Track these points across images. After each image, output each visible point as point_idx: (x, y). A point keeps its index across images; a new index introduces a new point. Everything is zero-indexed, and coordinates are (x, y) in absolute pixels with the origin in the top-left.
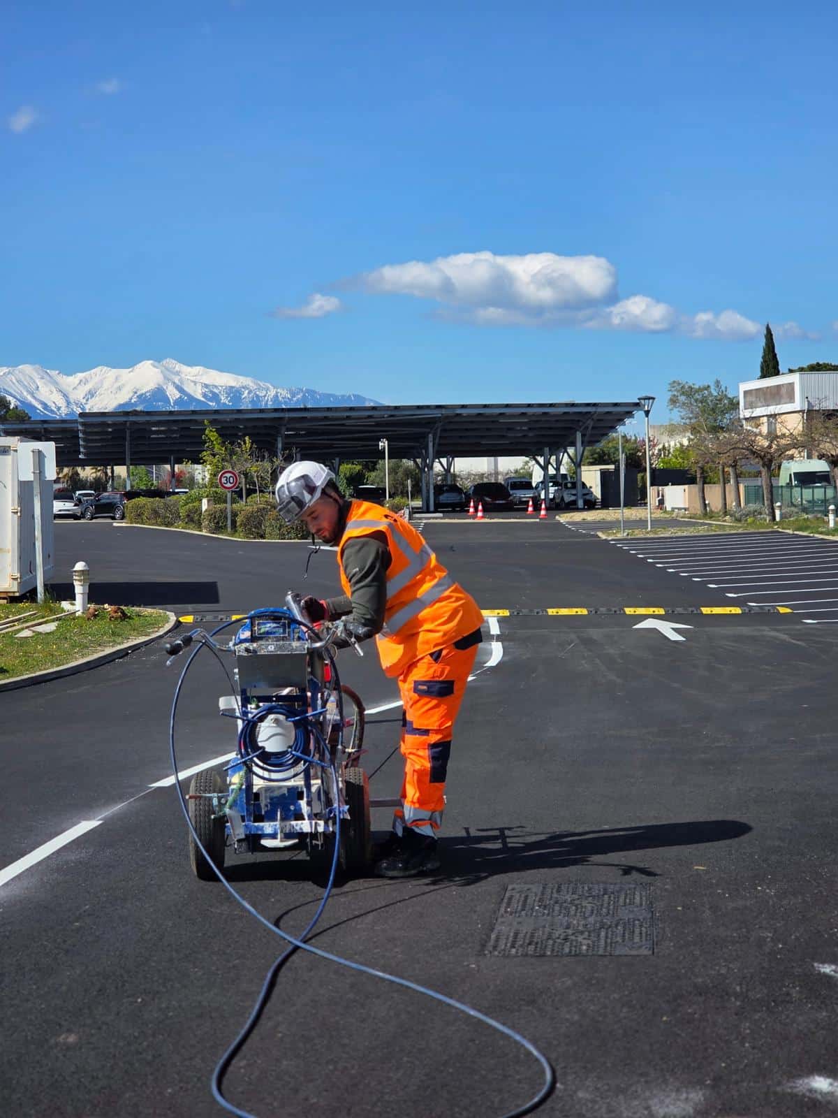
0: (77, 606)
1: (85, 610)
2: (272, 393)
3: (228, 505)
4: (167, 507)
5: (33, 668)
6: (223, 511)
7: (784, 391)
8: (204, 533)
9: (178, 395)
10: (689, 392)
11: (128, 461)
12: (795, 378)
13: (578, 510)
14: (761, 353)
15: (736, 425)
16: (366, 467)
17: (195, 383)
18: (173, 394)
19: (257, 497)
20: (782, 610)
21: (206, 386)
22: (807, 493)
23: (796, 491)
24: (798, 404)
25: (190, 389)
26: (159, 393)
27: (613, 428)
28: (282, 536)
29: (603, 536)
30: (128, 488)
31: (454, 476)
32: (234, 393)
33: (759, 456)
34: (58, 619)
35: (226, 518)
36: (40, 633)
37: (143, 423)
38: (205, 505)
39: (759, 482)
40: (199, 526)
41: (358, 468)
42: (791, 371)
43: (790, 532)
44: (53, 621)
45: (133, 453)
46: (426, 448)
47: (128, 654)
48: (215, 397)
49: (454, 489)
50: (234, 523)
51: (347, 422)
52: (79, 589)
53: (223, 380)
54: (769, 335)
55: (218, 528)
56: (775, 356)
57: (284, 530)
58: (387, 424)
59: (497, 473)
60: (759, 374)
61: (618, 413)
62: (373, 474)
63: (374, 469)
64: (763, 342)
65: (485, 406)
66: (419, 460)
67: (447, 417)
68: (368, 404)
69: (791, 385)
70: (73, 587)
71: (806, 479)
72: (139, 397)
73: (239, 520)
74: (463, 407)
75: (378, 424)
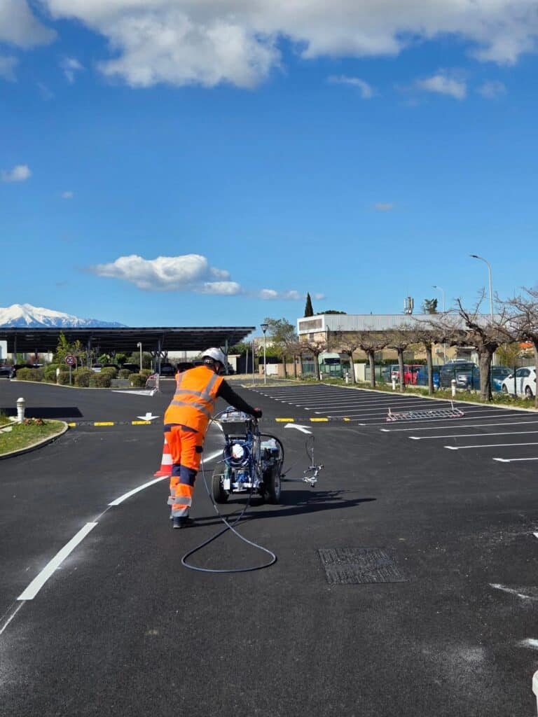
0: (19, 419)
1: (24, 421)
2: (76, 321)
3: (70, 372)
4: (38, 372)
5: (10, 449)
6: (68, 375)
7: (317, 322)
8: (58, 384)
9: (31, 321)
10: (274, 323)
11: (15, 351)
12: (322, 317)
13: (226, 375)
14: (305, 306)
15: (294, 337)
16: (126, 355)
17: (39, 315)
18: (29, 320)
19: (81, 368)
20: (346, 420)
21: (45, 317)
22: (333, 368)
23: (327, 367)
24: (323, 329)
25: (36, 318)
26: (22, 319)
27: (242, 338)
28: (97, 386)
29: (244, 387)
30: (15, 363)
31: (168, 359)
32: (59, 320)
33: (313, 351)
34: (12, 425)
35: (69, 377)
36: (6, 432)
37: (23, 333)
38: (58, 372)
39: (311, 362)
40: (56, 382)
41: (123, 355)
42: (318, 314)
43: (329, 385)
44: (10, 426)
45: (18, 347)
46: (158, 347)
47: (52, 442)
48: (49, 322)
49: (169, 365)
50: (73, 380)
51: (121, 334)
52: (20, 411)
53: (53, 314)
54: (309, 298)
55: (65, 382)
56: (311, 307)
57: (98, 384)
58: (142, 336)
59: (186, 358)
60: (304, 315)
61: (245, 332)
62: (130, 358)
63: (130, 356)
64: (306, 301)
65: (185, 328)
66: (153, 352)
67: (167, 333)
68: (122, 327)
69: (320, 320)
70: (16, 410)
71: (330, 361)
72: (12, 321)
73: (76, 379)
74: (175, 328)
75: (136, 336)
